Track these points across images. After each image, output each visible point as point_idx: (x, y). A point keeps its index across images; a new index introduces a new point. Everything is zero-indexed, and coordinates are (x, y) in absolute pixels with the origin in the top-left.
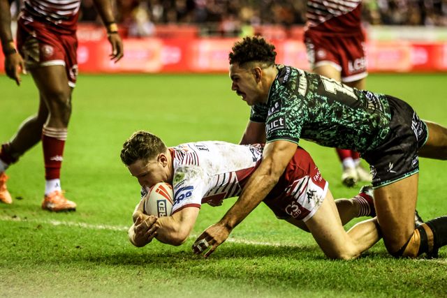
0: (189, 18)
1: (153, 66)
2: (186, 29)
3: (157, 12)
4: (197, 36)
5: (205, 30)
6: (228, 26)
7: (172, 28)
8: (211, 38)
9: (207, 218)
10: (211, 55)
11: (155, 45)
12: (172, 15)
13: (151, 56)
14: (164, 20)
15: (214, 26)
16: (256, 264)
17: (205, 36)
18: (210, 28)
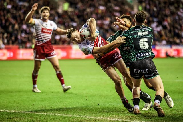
0: (17, 42)
1: (5, 58)
2: (15, 46)
3: (6, 41)
4: (19, 48)
5: (21, 46)
6: (28, 45)
7: (11, 46)
8: (23, 49)
9: (23, 106)
10: (23, 54)
11: (5, 51)
12: (11, 42)
13: (4, 55)
14: (8, 43)
15: (24, 45)
16: (39, 120)
17: (21, 48)
18: (22, 46)
